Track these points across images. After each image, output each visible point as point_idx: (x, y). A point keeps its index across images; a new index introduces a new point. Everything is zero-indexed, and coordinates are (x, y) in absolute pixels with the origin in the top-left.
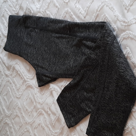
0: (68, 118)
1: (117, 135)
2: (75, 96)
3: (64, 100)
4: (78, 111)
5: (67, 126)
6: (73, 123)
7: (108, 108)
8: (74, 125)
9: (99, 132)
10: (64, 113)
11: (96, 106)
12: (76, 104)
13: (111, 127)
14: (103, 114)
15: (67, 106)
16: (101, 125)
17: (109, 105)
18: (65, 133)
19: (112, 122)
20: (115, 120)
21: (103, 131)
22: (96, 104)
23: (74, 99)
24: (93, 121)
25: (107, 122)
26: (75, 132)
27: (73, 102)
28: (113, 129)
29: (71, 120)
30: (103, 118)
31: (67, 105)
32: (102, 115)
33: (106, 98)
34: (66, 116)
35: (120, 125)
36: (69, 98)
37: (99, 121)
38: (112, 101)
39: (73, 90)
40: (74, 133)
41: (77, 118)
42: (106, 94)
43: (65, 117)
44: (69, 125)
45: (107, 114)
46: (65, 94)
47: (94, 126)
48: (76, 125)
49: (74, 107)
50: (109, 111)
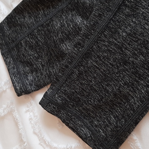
0: (19, 73)
1: (120, 120)
2: (48, 25)
3: (16, 31)
4: (49, 60)
5: (16, 90)
6: (31, 85)
7: (118, 56)
8: (33, 91)
9: (73, 106)
10: (10, 62)
11: (83, 47)
12: (47, 43)
13: (111, 101)
14: (98, 68)
15: (22, 46)
16: (85, 93)
17: (122, 51)
18: (5, 106)
19: (118, 89)
20: (128, 87)
21: (85, 105)
22: (84, 42)
23: (43, 32)
24: (66, 80)
25: (103, 87)
26: (31, 105)
27: (39, 39)
28: (116, 106)
29: (28, 79)
30: (95, 78)
31: (21, 44)
32: (94, 69)
33: (119, 33)
34: (14, 68)
35: (142, 102)
36: (29, 28)
37: (84, 82)
38: (136, 42)
39: (43, 9)
40: (27, 109)
41: (42, 74)
42: (124, 23)
43: (12, 70)
44: (21, 89)
45: (109, 70)
46: (19, 19)
47: (65, 91)
48: (38, 90)
49: (39, 49)
50: (118, 65)
